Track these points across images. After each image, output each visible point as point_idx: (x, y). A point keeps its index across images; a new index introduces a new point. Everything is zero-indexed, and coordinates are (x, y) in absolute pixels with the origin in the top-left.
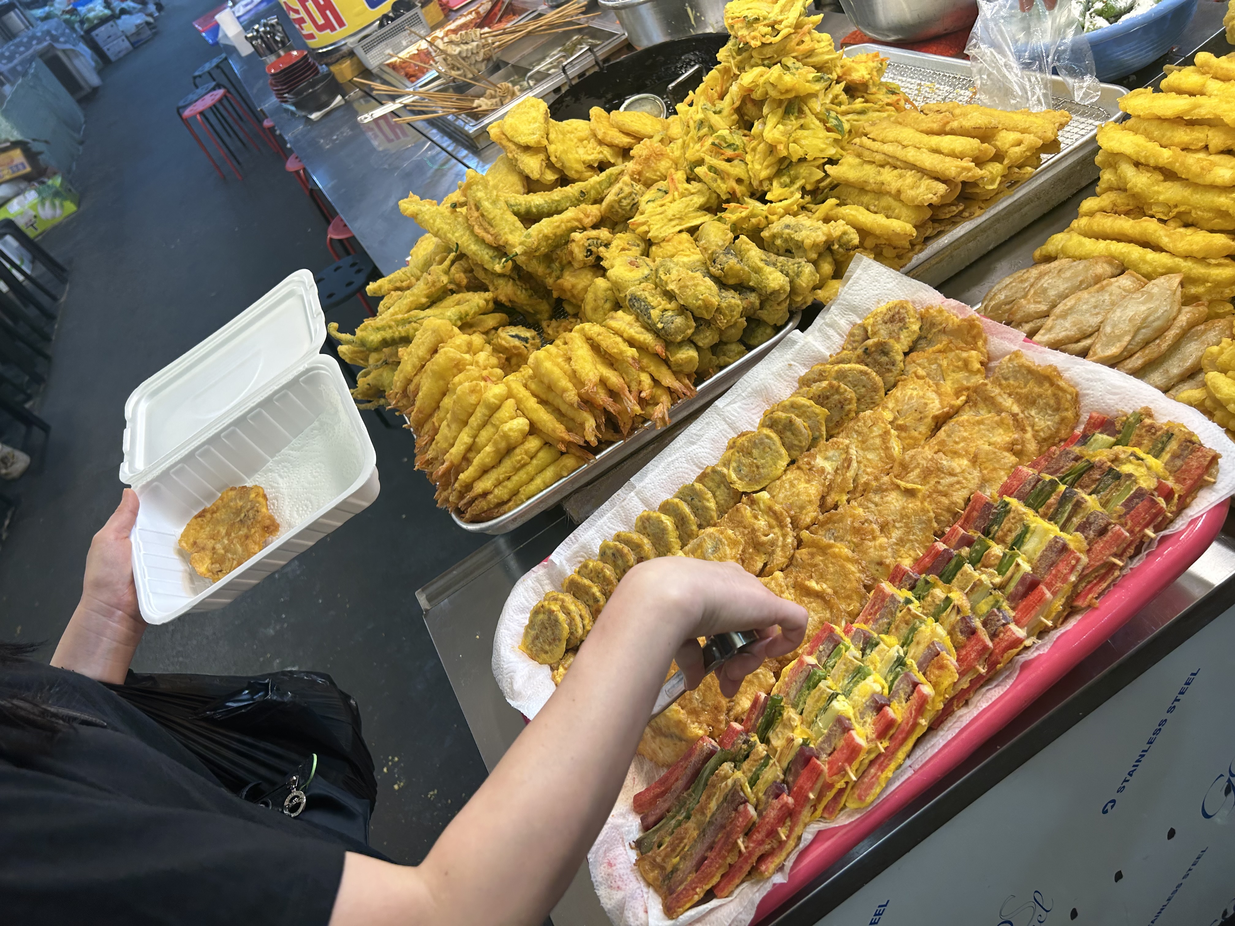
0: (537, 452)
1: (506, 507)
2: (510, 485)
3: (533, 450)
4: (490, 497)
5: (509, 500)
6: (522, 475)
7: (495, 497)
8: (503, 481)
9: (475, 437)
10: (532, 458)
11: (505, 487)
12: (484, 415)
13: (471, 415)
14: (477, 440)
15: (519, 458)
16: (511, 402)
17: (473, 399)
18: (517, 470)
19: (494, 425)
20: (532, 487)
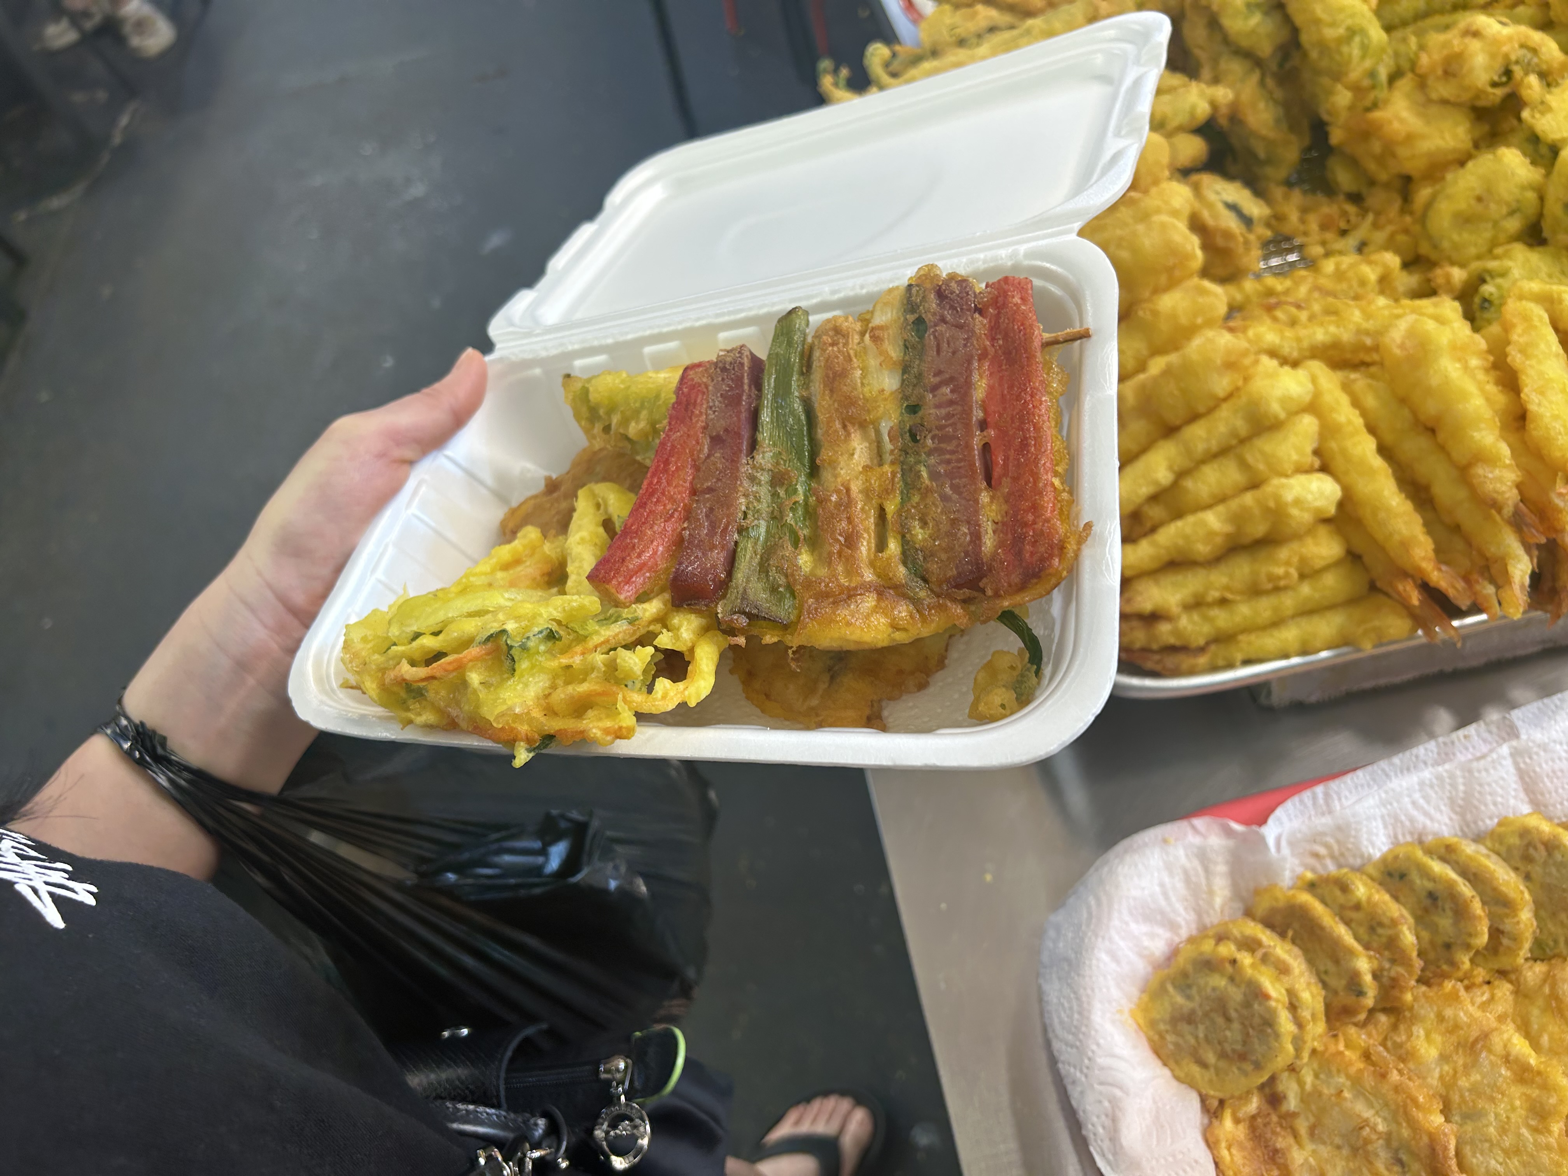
0: (1326, 568)
1: (1186, 661)
2: (1222, 619)
3: (1319, 564)
4: (1164, 628)
5: (1202, 650)
6: (1264, 608)
7: (1176, 632)
8: (1210, 605)
9: (1181, 475)
10: (1303, 576)
11: (1206, 619)
12: (1234, 434)
13: (1194, 417)
14: (1189, 484)
15: (1280, 571)
16: (1308, 424)
17: (1221, 384)
18: (1255, 591)
19: (1244, 465)
20: (1271, 641)
